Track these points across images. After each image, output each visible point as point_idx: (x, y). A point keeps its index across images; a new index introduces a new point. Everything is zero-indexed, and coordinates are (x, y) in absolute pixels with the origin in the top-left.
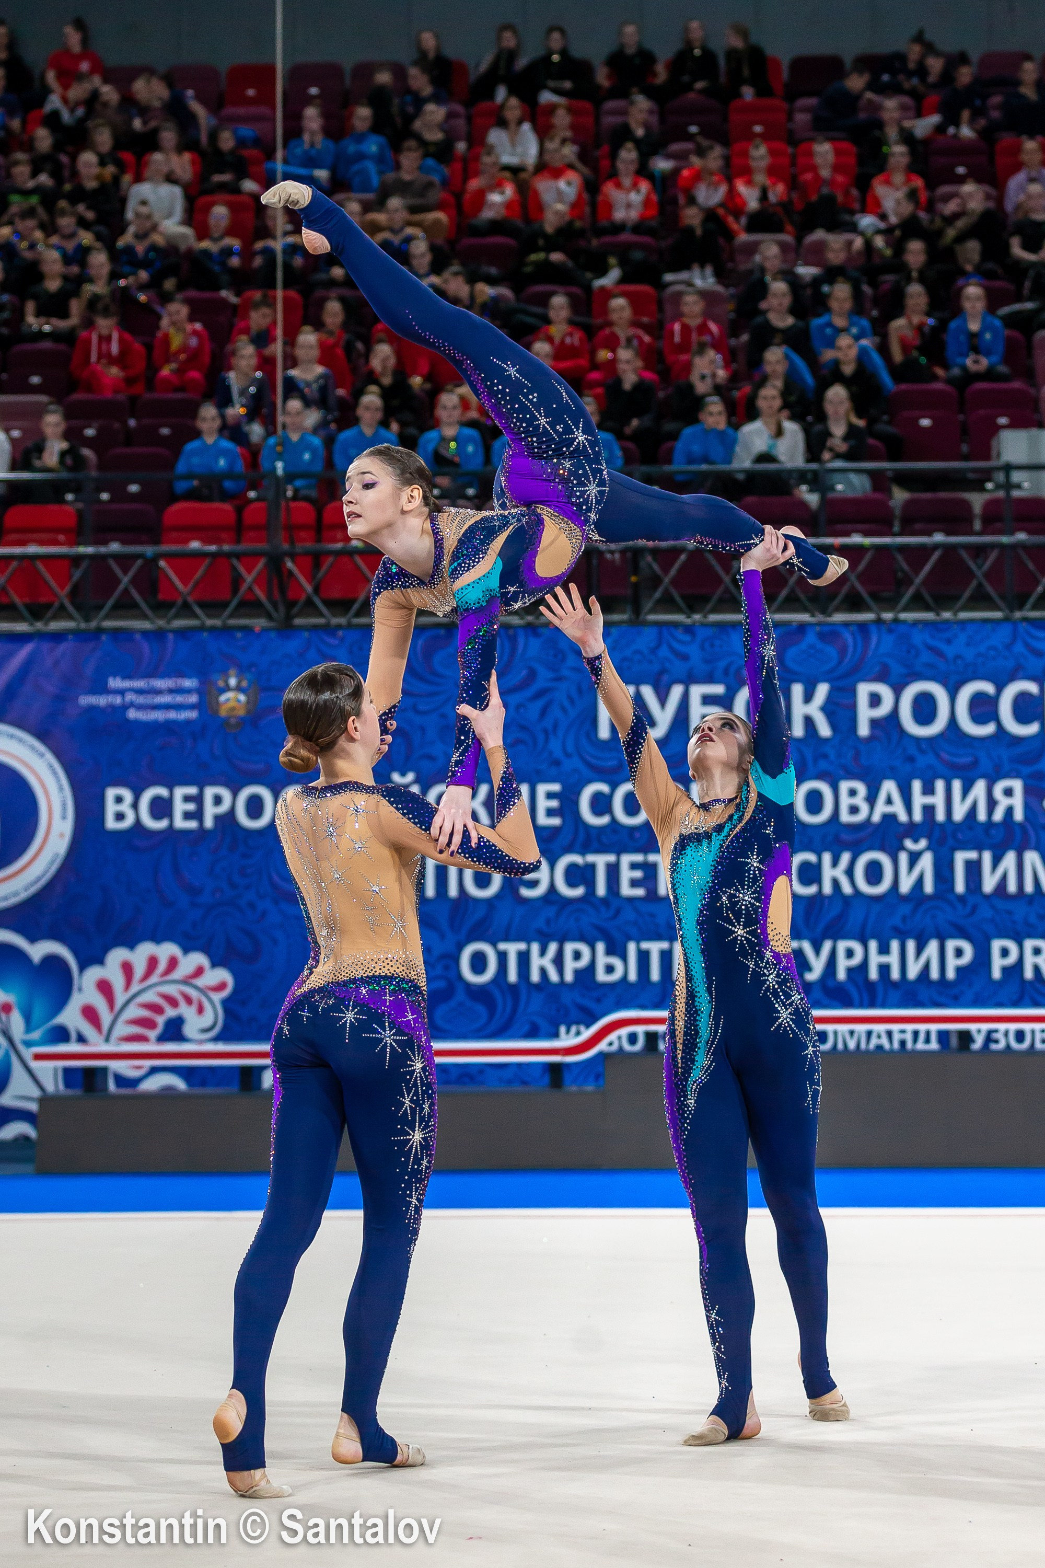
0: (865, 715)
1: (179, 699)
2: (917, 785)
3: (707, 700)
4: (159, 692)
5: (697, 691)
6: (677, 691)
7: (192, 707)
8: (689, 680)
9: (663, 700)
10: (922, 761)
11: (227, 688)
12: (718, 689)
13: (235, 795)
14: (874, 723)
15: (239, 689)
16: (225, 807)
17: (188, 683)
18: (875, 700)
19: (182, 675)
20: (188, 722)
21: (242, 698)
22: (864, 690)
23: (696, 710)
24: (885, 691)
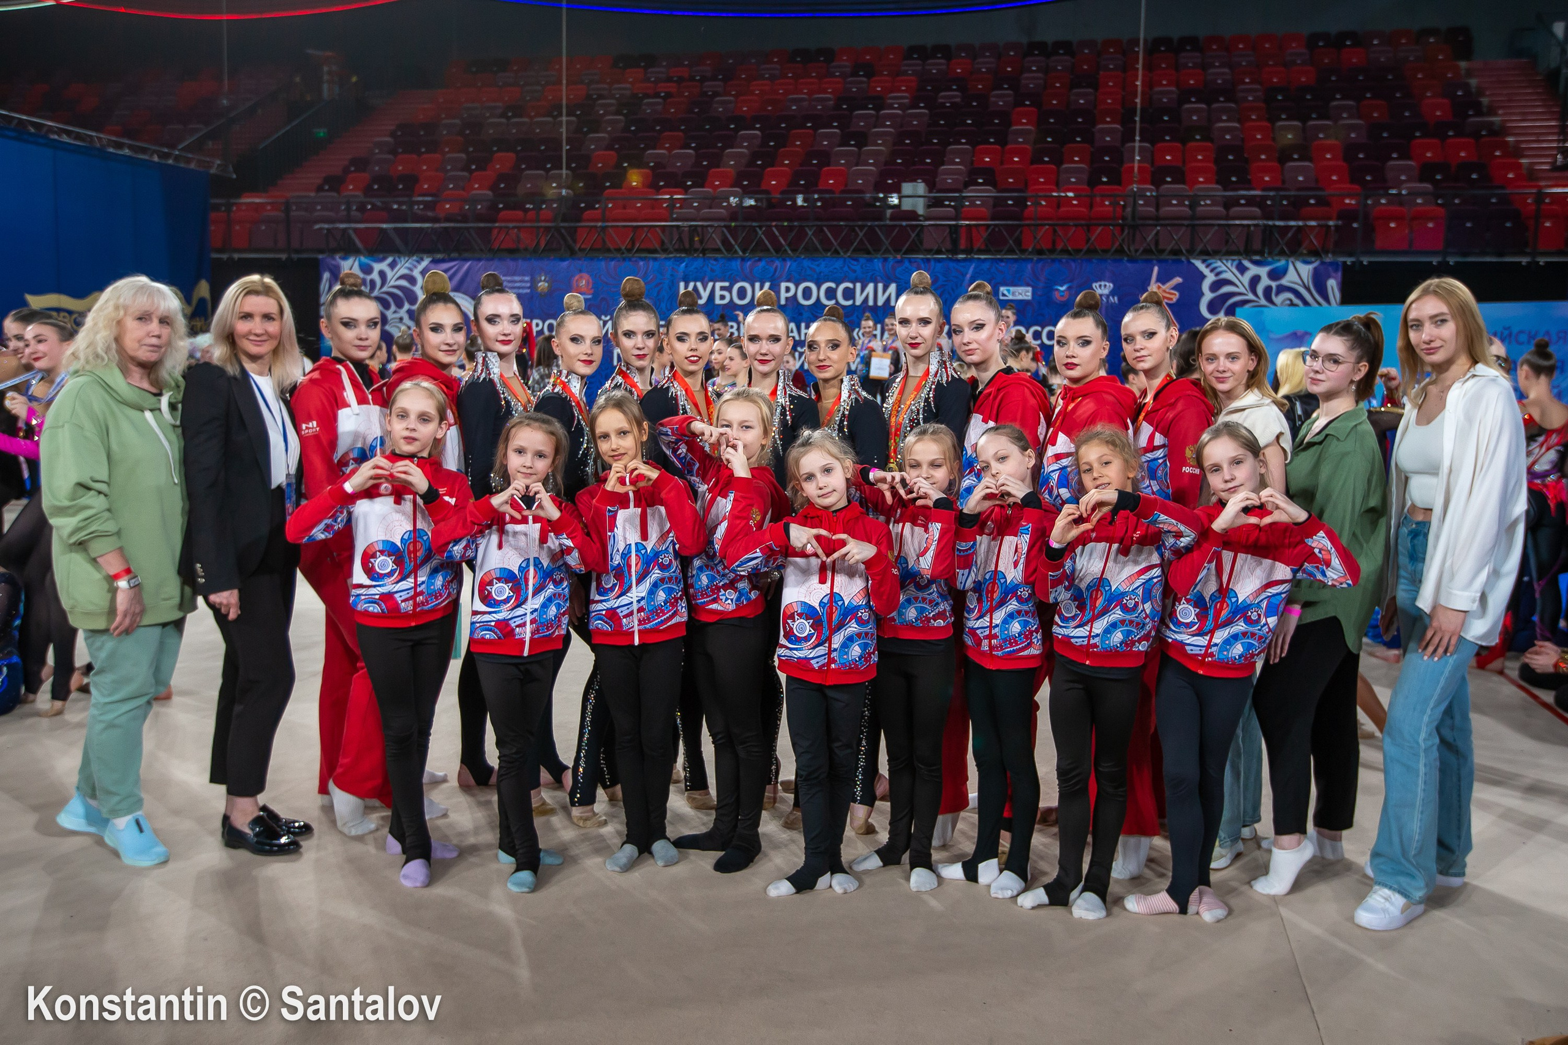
0: (783, 295)
1: (523, 285)
2: (803, 325)
3: (722, 288)
4: (515, 282)
5: (718, 285)
6: (710, 285)
7: (528, 288)
8: (715, 280)
9: (705, 288)
10: (806, 315)
11: (541, 281)
12: (727, 284)
13: (544, 323)
14: (787, 299)
15: (544, 281)
16: (540, 328)
17: (527, 278)
18: (788, 289)
19: (524, 275)
20: (527, 294)
21: (546, 284)
22: (783, 285)
23: (718, 293)
24: (792, 286)
